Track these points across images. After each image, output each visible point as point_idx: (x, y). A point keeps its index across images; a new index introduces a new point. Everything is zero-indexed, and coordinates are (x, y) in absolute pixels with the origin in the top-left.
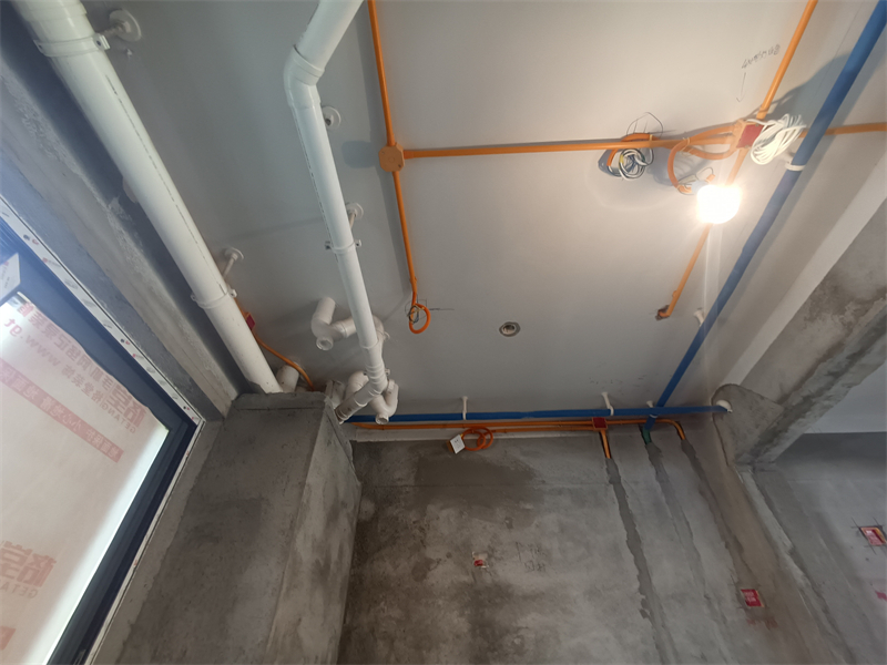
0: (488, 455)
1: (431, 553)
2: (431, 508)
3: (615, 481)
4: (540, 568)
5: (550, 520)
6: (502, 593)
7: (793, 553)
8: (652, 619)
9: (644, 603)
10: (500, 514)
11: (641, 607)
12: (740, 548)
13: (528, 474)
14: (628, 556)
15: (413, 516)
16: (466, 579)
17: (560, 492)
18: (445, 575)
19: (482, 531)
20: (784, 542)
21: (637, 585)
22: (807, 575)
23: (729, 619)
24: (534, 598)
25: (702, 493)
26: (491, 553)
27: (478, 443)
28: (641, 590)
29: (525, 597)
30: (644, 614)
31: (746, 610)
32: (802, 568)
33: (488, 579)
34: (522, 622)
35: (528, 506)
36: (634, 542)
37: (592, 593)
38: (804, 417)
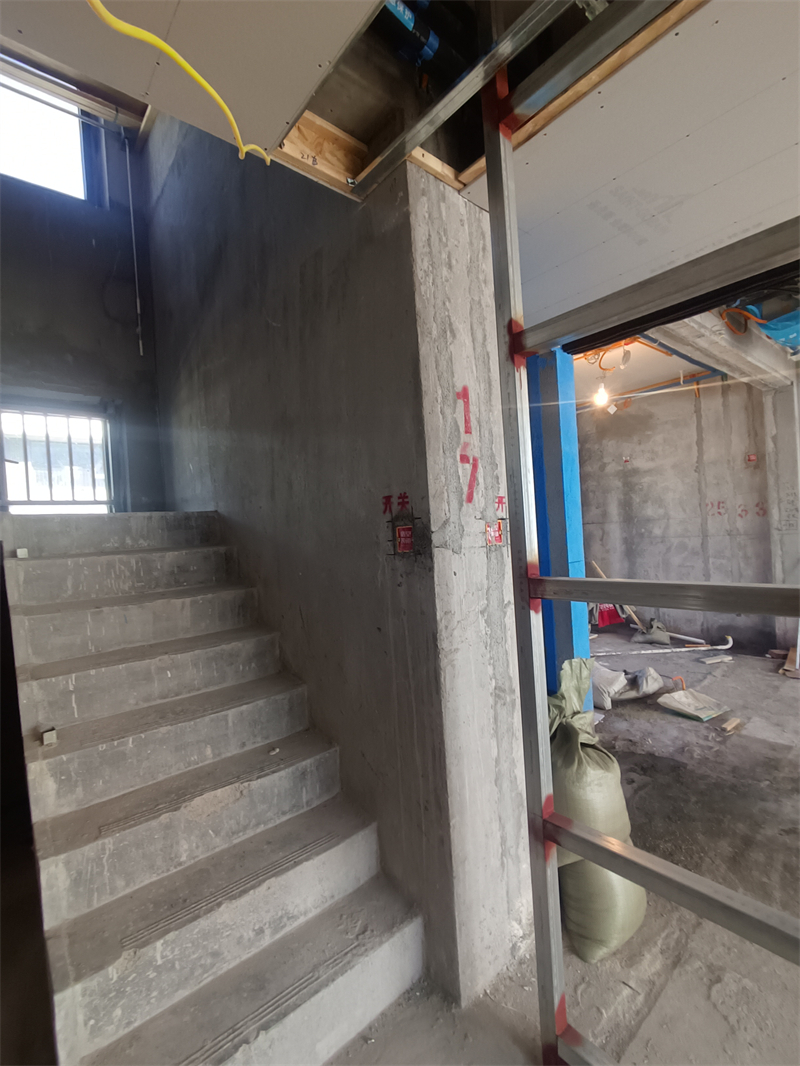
0: (630, 409)
1: (605, 460)
2: (604, 442)
3: (698, 411)
4: (653, 460)
5: (659, 438)
6: (635, 472)
7: (775, 439)
8: (699, 473)
9: (697, 467)
10: (636, 439)
11: (695, 468)
12: (756, 435)
13: (651, 416)
14: (695, 448)
15: (596, 447)
16: (621, 468)
17: (666, 423)
18: (612, 468)
19: (627, 449)
20: (771, 432)
21: (695, 460)
23: (736, 468)
24: (649, 472)
25: (746, 409)
26: (631, 456)
27: (624, 403)
28: (697, 462)
29: (645, 472)
30: (696, 471)
31: (746, 463)
32: (775, 444)
34: (643, 481)
35: (649, 433)
36: (700, 442)
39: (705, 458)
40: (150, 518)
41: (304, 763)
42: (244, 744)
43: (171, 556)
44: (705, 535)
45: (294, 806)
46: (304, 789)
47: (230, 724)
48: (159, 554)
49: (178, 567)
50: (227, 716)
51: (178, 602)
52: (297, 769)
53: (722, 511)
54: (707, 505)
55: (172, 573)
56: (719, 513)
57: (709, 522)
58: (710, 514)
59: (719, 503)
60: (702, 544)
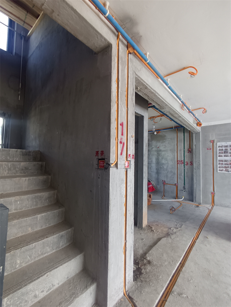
0: (160, 134)
2: (153, 142)
3: (177, 136)
4: (165, 148)
5: (167, 142)
6: (160, 150)
10: (161, 142)
13: (165, 136)
14: (176, 146)
15: (151, 143)
16: (157, 149)
17: (169, 138)
18: (154, 149)
19: (159, 144)
20: (195, 144)
24: (164, 151)
26: (160, 146)
27: (159, 132)
31: (188, 151)
32: (195, 147)
33: (159, 149)
34: (162, 153)
35: (165, 140)
37: (171, 150)
40: (17, 151)
41: (62, 233)
42: (42, 227)
43: (23, 164)
45: (57, 247)
46: (61, 242)
47: (38, 220)
48: (18, 163)
49: (25, 168)
50: (37, 217)
51: (24, 179)
52: (60, 235)
54: (178, 161)
55: (22, 170)
56: (181, 164)
57: (178, 166)
58: (179, 164)
59: (181, 161)
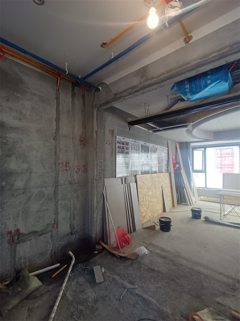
3: (58, 98)
4: (20, 119)
7: (96, 132)
8: (56, 140)
10: (3, 93)
11: (54, 137)
12: (85, 128)
13: (21, 82)
14: (54, 123)
17: (35, 94)
20: (96, 129)
21: (54, 131)
22: (97, 137)
23: (76, 143)
25: (82, 111)
28: (55, 133)
29: (11, 128)
30: (54, 139)
31: (80, 142)
34: (8, 135)
36: (58, 120)
37: (39, 131)
38: (117, 101)
39: (61, 131)
44: (56, 185)
53: (68, 168)
54: (59, 164)
56: (66, 170)
57: (60, 175)
58: (61, 170)
59: (66, 163)
60: (55, 191)
